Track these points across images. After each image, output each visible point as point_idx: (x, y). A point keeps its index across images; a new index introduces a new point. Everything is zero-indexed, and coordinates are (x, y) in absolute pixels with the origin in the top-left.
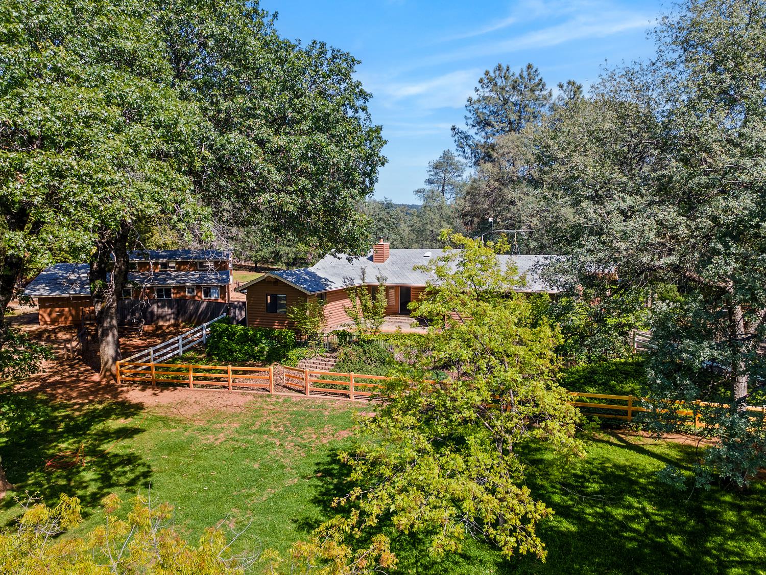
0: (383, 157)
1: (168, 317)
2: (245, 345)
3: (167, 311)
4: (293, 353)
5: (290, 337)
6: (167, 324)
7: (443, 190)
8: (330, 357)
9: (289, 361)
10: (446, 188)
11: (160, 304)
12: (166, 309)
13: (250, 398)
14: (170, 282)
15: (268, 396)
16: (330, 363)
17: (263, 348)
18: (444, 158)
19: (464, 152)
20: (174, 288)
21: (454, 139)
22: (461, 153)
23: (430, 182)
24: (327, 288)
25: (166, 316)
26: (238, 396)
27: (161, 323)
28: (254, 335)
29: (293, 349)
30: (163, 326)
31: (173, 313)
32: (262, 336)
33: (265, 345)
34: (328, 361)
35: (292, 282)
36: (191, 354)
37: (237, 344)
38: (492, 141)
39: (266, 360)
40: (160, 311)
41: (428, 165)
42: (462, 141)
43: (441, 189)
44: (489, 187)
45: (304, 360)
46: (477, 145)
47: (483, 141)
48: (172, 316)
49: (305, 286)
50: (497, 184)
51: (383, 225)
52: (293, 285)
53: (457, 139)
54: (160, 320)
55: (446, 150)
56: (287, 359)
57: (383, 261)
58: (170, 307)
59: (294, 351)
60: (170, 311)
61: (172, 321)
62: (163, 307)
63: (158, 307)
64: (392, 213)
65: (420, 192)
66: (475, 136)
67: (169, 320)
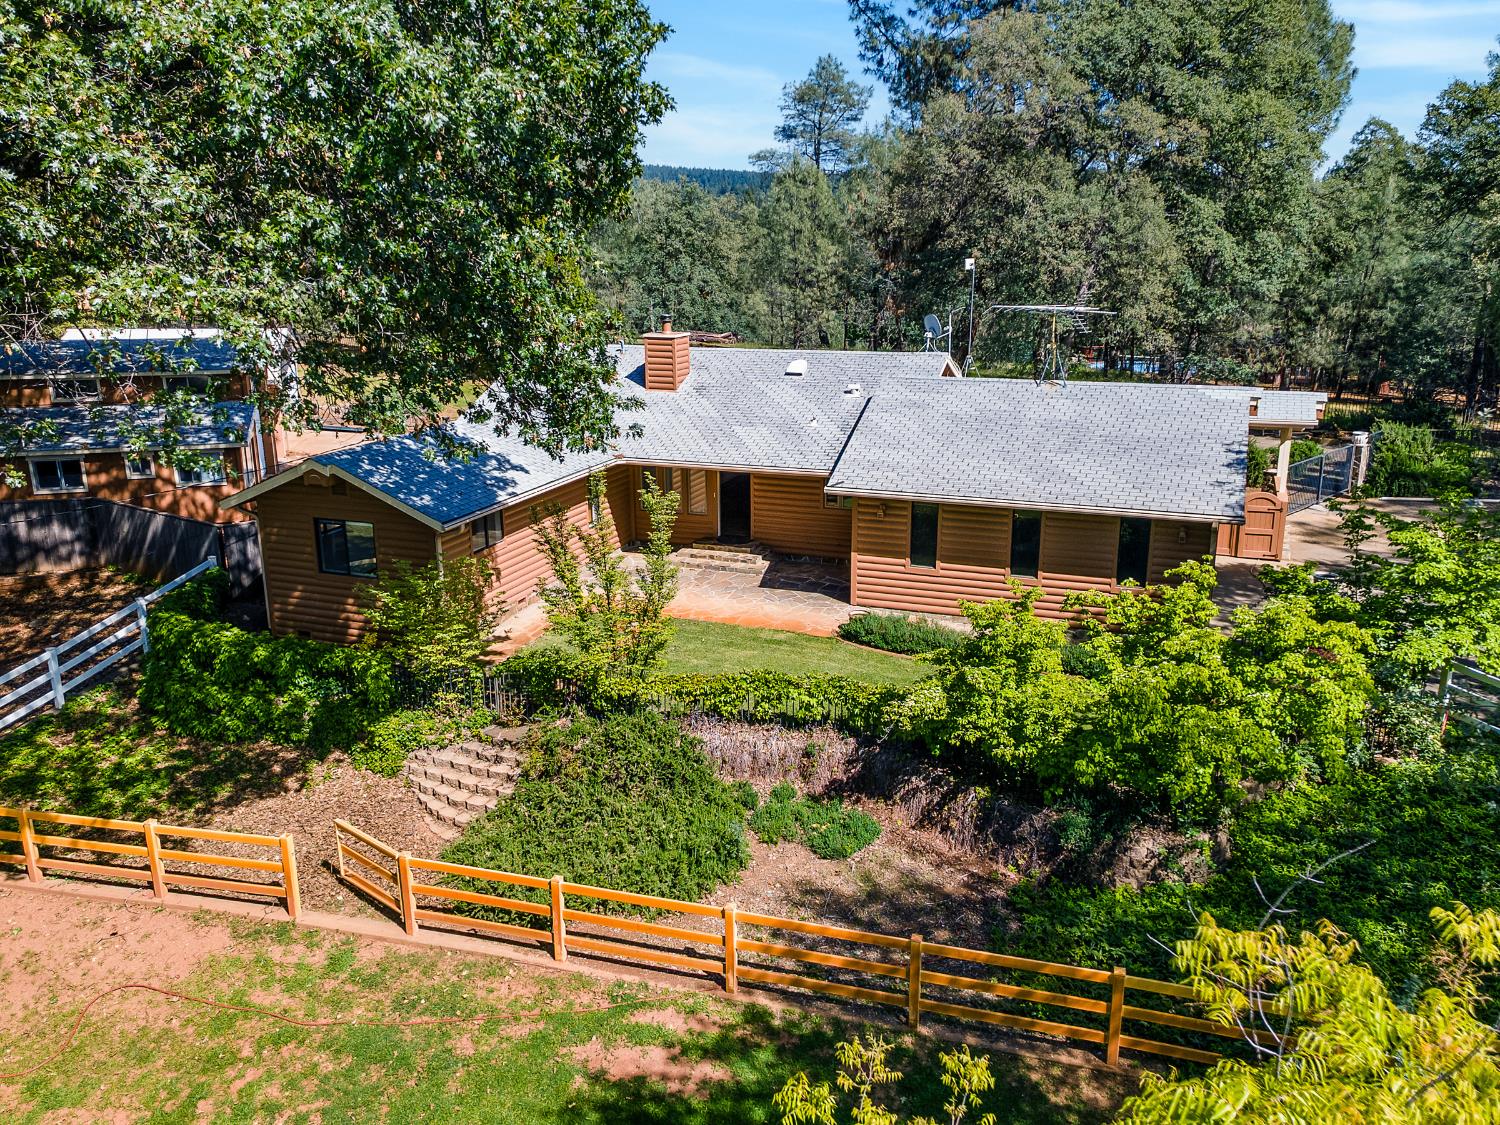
0: (656, 87)
1: (63, 551)
2: (244, 691)
3: (58, 531)
4: (390, 728)
5: (376, 677)
6: (65, 568)
7: (817, 153)
8: (502, 744)
9: (377, 755)
10: (824, 148)
11: (34, 516)
12: (56, 528)
13: (218, 940)
14: (77, 439)
15: (282, 933)
16: (503, 769)
17: (299, 703)
18: (819, 75)
19: (880, 63)
20: (88, 458)
21: (854, 25)
22: (873, 66)
23: (787, 133)
24: (502, 496)
25: (55, 547)
27: (44, 568)
28: (272, 661)
29: (387, 713)
30: (48, 575)
31: (78, 538)
32: (293, 665)
33: (303, 693)
34: (498, 760)
35: (385, 489)
36: (97, 699)
37: (223, 688)
38: (955, 34)
39: (309, 741)
40: (38, 534)
41: (780, 93)
42: (876, 30)
43: (811, 150)
44: (957, 162)
45: (422, 753)
46: (916, 43)
47: (929, 31)
48: (78, 547)
49: (427, 500)
50: (975, 154)
51: (678, 245)
52: (390, 501)
53: (862, 27)
54: (41, 558)
55: (824, 56)
56: (371, 747)
57: (672, 386)
58: (68, 521)
59: (393, 722)
60: (68, 534)
61: (78, 562)
62: (45, 522)
63: (31, 524)
64: (699, 216)
65: (765, 158)
66: (908, 20)
67: (68, 558)
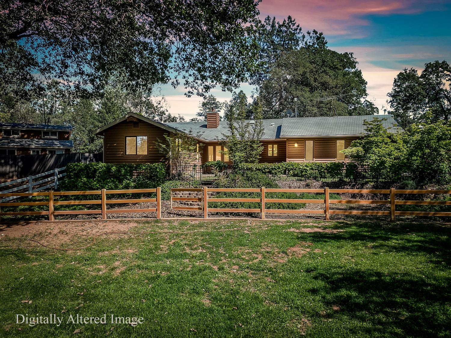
11: (3, 161)
13: (134, 224)
14: (14, 144)
15: (156, 222)
20: (18, 150)
26: (115, 224)
48: (16, 173)
57: (216, 127)
58: (14, 164)
60: (13, 169)
